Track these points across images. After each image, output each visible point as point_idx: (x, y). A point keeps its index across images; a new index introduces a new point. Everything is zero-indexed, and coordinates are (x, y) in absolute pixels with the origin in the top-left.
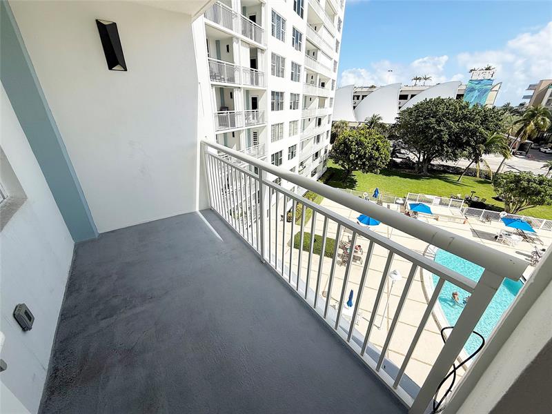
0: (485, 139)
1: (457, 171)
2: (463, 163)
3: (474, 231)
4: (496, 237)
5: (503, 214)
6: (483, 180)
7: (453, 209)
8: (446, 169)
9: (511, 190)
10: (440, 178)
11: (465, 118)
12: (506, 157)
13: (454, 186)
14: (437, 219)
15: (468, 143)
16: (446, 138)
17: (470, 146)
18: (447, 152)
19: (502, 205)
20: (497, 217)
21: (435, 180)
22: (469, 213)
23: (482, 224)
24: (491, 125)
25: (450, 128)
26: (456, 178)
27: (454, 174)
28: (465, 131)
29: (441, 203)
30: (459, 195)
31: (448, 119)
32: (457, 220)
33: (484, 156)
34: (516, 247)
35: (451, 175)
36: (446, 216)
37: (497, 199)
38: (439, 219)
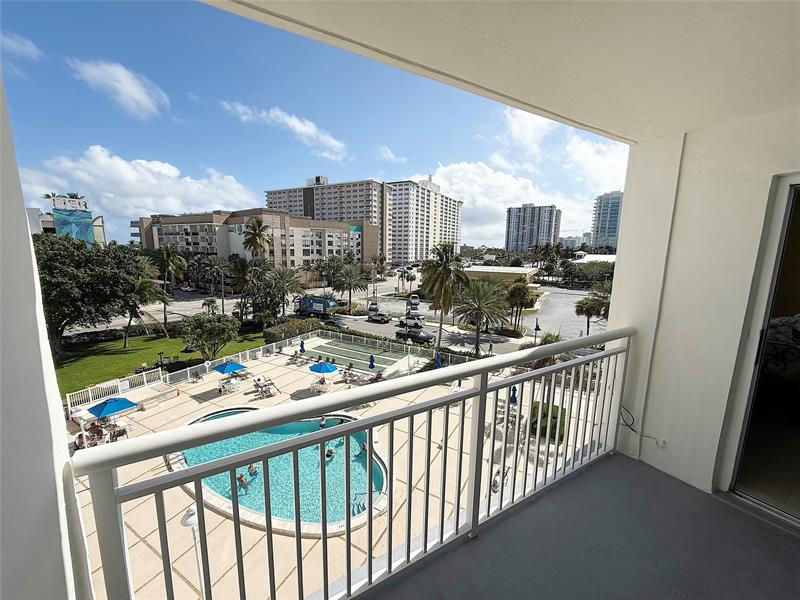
0: (133, 286)
1: (113, 336)
2: (119, 322)
3: (195, 397)
4: (220, 390)
5: (207, 364)
6: (154, 335)
7: (154, 384)
8: (95, 338)
9: (200, 336)
10: (95, 353)
11: (88, 261)
12: (166, 303)
13: (127, 356)
14: (142, 409)
15: (114, 295)
16: (76, 292)
17: (119, 297)
18: (89, 312)
19: (197, 355)
20: (204, 370)
21: (88, 358)
22: (174, 380)
23: (196, 385)
24: (131, 268)
25: (74, 277)
26: (119, 345)
27: (110, 340)
28: (102, 279)
29: (133, 386)
30: (144, 365)
31: (63, 263)
32: (169, 395)
33: (142, 308)
34: (241, 390)
35: (109, 343)
36: (153, 398)
37: (186, 351)
38: (145, 407)
